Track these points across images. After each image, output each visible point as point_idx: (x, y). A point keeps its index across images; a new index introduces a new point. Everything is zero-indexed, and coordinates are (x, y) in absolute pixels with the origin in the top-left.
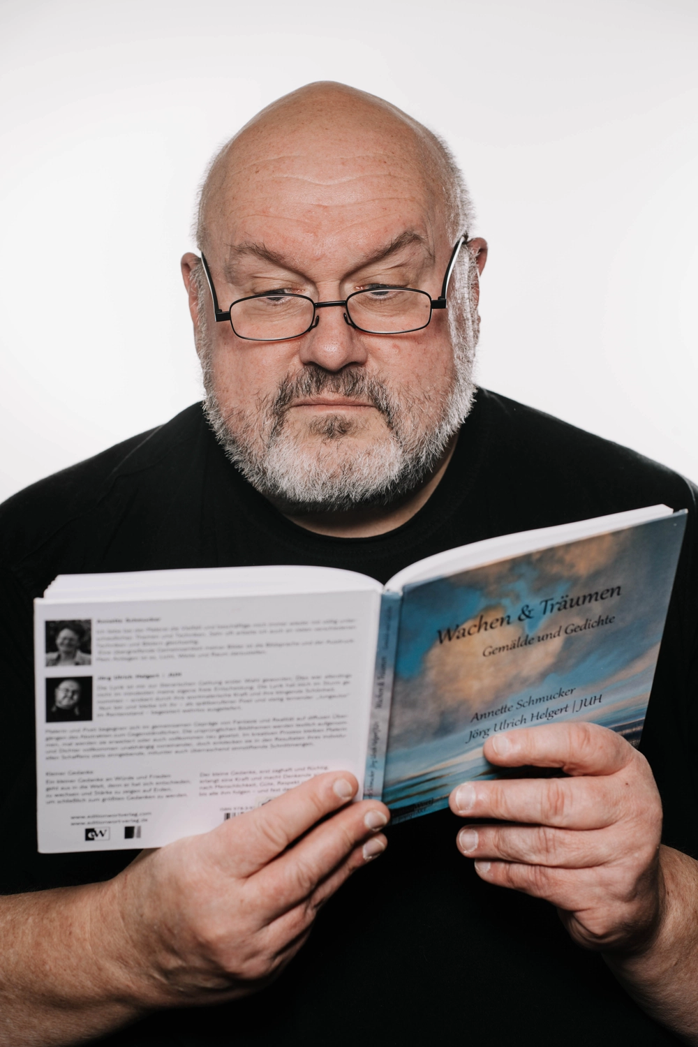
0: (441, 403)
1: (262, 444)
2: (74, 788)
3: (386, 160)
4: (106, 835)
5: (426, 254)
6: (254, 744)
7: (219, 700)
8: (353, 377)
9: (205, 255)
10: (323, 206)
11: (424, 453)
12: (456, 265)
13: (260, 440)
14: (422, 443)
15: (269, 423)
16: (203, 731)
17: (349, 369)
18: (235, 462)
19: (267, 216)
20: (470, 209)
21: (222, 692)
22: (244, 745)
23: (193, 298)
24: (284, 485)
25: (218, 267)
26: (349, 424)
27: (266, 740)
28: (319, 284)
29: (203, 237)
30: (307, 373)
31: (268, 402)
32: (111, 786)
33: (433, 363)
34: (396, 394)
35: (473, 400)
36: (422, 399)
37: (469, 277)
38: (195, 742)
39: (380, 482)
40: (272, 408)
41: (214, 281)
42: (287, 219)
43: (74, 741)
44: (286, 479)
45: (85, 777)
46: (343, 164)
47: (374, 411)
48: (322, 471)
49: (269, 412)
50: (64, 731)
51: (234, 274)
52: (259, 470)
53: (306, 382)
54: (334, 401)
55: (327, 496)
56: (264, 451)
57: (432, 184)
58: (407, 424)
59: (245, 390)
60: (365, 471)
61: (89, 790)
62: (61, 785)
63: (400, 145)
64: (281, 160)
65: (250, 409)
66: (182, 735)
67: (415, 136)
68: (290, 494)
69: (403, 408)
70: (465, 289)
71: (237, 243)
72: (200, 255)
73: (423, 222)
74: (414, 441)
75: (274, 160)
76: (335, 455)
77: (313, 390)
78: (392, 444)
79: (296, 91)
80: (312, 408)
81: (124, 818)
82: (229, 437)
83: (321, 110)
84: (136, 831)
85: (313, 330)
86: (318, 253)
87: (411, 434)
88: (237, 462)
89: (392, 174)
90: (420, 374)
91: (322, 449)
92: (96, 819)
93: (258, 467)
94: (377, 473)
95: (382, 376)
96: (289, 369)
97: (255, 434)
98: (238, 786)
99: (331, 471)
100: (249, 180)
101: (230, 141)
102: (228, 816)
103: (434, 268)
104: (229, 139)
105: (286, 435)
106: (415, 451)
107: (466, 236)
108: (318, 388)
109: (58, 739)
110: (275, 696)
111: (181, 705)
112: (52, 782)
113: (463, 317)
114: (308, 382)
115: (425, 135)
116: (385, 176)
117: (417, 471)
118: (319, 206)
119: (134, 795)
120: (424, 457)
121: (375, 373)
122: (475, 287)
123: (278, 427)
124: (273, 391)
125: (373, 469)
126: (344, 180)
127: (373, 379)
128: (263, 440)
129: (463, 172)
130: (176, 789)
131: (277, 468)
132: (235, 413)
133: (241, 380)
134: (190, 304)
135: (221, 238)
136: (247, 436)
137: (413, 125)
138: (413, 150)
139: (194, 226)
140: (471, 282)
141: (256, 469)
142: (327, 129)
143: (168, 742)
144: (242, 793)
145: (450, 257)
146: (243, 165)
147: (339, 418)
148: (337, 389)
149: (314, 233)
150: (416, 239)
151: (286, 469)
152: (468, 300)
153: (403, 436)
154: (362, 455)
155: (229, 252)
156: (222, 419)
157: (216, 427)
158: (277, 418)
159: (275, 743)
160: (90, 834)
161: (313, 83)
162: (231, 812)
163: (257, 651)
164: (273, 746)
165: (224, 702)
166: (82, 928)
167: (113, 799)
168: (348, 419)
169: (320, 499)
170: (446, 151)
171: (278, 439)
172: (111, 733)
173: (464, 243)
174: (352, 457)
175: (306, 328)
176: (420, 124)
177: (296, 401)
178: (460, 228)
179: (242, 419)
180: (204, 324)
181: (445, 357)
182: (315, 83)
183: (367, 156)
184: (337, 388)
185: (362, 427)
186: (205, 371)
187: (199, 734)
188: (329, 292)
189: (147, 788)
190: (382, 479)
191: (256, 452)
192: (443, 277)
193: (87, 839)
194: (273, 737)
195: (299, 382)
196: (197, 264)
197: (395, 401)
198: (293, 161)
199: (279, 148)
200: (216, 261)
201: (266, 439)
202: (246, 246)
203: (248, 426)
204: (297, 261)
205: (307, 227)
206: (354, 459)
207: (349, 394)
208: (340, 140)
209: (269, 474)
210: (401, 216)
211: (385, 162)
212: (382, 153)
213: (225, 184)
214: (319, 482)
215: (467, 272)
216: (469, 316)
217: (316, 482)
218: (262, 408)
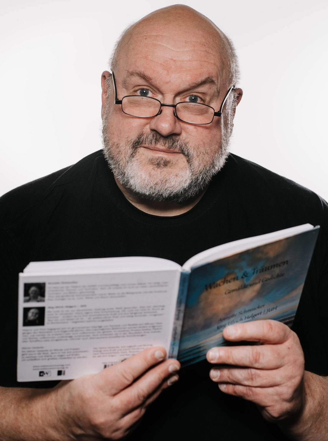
0: (213, 156)
1: (125, 161)
2: (35, 354)
3: (205, 44)
4: (49, 374)
5: (216, 90)
6: (119, 335)
7: (103, 316)
8: (173, 140)
9: (114, 73)
10: (174, 60)
11: (201, 178)
12: (228, 98)
13: (124, 159)
14: (201, 173)
15: (130, 151)
16: (96, 330)
17: (172, 136)
19: (147, 60)
20: (238, 75)
21: (105, 313)
22: (114, 335)
23: (105, 92)
25: (119, 80)
26: (169, 162)
27: (124, 334)
28: (165, 95)
29: (115, 65)
30: (152, 134)
31: (131, 142)
32: (52, 353)
33: (212, 138)
34: (193, 149)
36: (204, 152)
37: (232, 105)
38: (91, 335)
39: (179, 189)
41: (117, 86)
42: (156, 62)
43: (36, 334)
44: (133, 180)
45: (40, 349)
46: (186, 43)
47: (181, 155)
48: (151, 181)
49: (131, 146)
50: (31, 330)
51: (127, 84)
52: (122, 173)
54: (162, 150)
55: (151, 193)
56: (125, 164)
57: (224, 60)
58: (196, 163)
59: (122, 135)
60: (173, 184)
61: (42, 355)
62: (28, 353)
63: (213, 39)
64: (158, 36)
65: (122, 144)
66: (85, 331)
67: (220, 37)
69: (195, 155)
70: (230, 110)
71: (131, 70)
72: (111, 73)
73: (217, 75)
74: (197, 171)
75: (155, 35)
76: (159, 176)
77: (153, 143)
78: (188, 170)
79: (169, 6)
80: (151, 151)
81: (57, 367)
82: (111, 156)
83: (179, 17)
84: (63, 372)
85: (159, 116)
86: (168, 80)
87: (197, 167)
89: (207, 51)
90: (205, 142)
91: (152, 171)
92: (44, 367)
93: (122, 172)
94: (178, 185)
95: (187, 140)
96: (144, 130)
97: (122, 156)
98: (111, 353)
99: (156, 182)
100: (141, 41)
101: (135, 24)
102: (105, 367)
103: (218, 98)
105: (136, 158)
106: (197, 175)
107: (234, 86)
108: (156, 142)
109: (28, 333)
110: (130, 315)
111: (86, 319)
112: (25, 352)
113: (227, 122)
114: (151, 138)
115: (224, 37)
116: (204, 51)
118: (172, 59)
119: (63, 357)
120: (200, 179)
121: (184, 139)
122: (234, 110)
123: (134, 154)
125: (177, 183)
126: (185, 50)
127: (182, 142)
128: (126, 159)
129: (238, 57)
130: (82, 354)
131: (129, 174)
132: (115, 144)
133: (120, 130)
134: (102, 95)
135: (124, 67)
136: (119, 156)
137: (219, 32)
138: (218, 43)
139: (111, 59)
140: (233, 107)
141: (121, 172)
142: (181, 26)
143: (79, 335)
144: (112, 356)
145: (226, 94)
146: (140, 35)
147: (164, 159)
148: (165, 145)
149: (167, 71)
150: (212, 82)
153: (193, 167)
155: (126, 74)
158: (134, 149)
159: (128, 335)
160: (41, 374)
161: (177, 5)
162: (107, 364)
163: (122, 296)
164: (127, 336)
165: (106, 318)
166: (37, 413)
167: (53, 359)
168: (168, 159)
171: (133, 159)
172: (53, 331)
173: (233, 89)
174: (167, 177)
175: (155, 114)
176: (222, 32)
177: (144, 145)
178: (233, 82)
179: (118, 148)
180: (108, 104)
181: (218, 137)
182: (178, 5)
183: (197, 41)
185: (175, 163)
186: (104, 125)
187: (94, 331)
188: (168, 100)
189: (69, 354)
191: (122, 164)
192: (222, 102)
193: (40, 375)
194: (128, 332)
195: (147, 137)
196: (109, 76)
197: (192, 152)
198: (163, 37)
199: (157, 30)
200: (119, 77)
201: (127, 158)
202: (135, 72)
203: (120, 151)
204: (158, 82)
205: (164, 68)
206: (169, 178)
207: (170, 148)
208: (186, 32)
209: (126, 175)
210: (208, 70)
211: (205, 45)
212: (204, 41)
213: (130, 42)
214: (149, 186)
215: (231, 103)
216: (230, 123)
217: (147, 185)
218: (128, 144)
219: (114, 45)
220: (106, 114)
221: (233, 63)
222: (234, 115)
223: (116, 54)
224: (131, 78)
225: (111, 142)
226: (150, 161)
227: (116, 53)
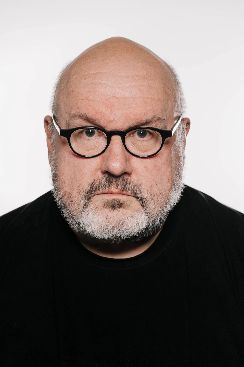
1: (78, 211)
3: (147, 77)
8: (125, 181)
10: (116, 97)
11: (158, 219)
13: (77, 209)
14: (158, 215)
15: (83, 202)
18: (65, 217)
19: (88, 100)
24: (89, 230)
26: (123, 203)
29: (56, 109)
30: (105, 178)
31: (83, 191)
33: (162, 176)
34: (146, 191)
35: (181, 195)
36: (158, 194)
40: (85, 195)
42: (98, 101)
44: (90, 227)
46: (127, 78)
48: (109, 225)
49: (84, 196)
53: (104, 183)
54: (116, 193)
55: (110, 236)
56: (79, 214)
58: (151, 206)
59: (73, 184)
60: (130, 226)
63: (154, 70)
64: (97, 74)
65: (75, 194)
67: (161, 66)
68: (92, 234)
69: (149, 198)
70: (180, 142)
71: (73, 112)
72: (52, 116)
73: (163, 110)
74: (154, 214)
76: (115, 217)
77: (107, 187)
78: (143, 214)
79: (104, 40)
80: (105, 195)
82: (63, 205)
83: (117, 51)
86: (112, 118)
87: (153, 210)
88: (66, 218)
89: (150, 85)
90: (156, 181)
91: (109, 214)
93: (76, 221)
94: (135, 226)
95: (139, 183)
96: (95, 177)
97: (75, 206)
99: (113, 225)
100: (80, 83)
104: (71, 62)
105: (91, 207)
106: (154, 218)
108: (109, 186)
113: (179, 155)
114: (105, 183)
116: (146, 86)
117: (154, 227)
118: (114, 97)
120: (158, 221)
122: (184, 141)
123: (87, 204)
124: (87, 187)
125: (134, 225)
126: (127, 85)
127: (134, 184)
131: (85, 223)
132: (67, 194)
133: (72, 179)
134: (47, 140)
135: (66, 110)
136: (71, 206)
138: (160, 73)
140: (183, 139)
141: (75, 222)
142: (119, 60)
146: (78, 75)
147: (118, 200)
149: (111, 109)
150: (159, 120)
151: (90, 223)
152: (181, 148)
153: (149, 211)
154: (129, 217)
155: (68, 117)
156: (60, 196)
157: (57, 199)
158: (87, 200)
168: (122, 201)
169: (107, 237)
170: (175, 73)
171: (87, 209)
174: (124, 218)
177: (98, 192)
179: (70, 197)
180: (54, 150)
181: (168, 173)
183: (138, 75)
184: (117, 186)
185: (128, 205)
186: (53, 172)
190: (137, 230)
191: (75, 214)
195: (100, 183)
197: (145, 195)
198: (102, 74)
199: (96, 68)
200: (62, 120)
201: (80, 208)
202: (77, 115)
203: (72, 201)
204: (102, 122)
205: (107, 106)
206: (125, 219)
207: (123, 190)
208: (126, 66)
209: (81, 225)
210: (152, 108)
211: (147, 79)
212: (145, 74)
213: (69, 84)
214: (107, 230)
215: (181, 135)
216: (182, 155)
217: (105, 229)
218: (80, 194)
219: (53, 87)
220: (53, 160)
221: (177, 92)
222: (185, 147)
223: (56, 97)
224: (74, 120)
225: (62, 191)
226: (105, 205)
227: (56, 95)
